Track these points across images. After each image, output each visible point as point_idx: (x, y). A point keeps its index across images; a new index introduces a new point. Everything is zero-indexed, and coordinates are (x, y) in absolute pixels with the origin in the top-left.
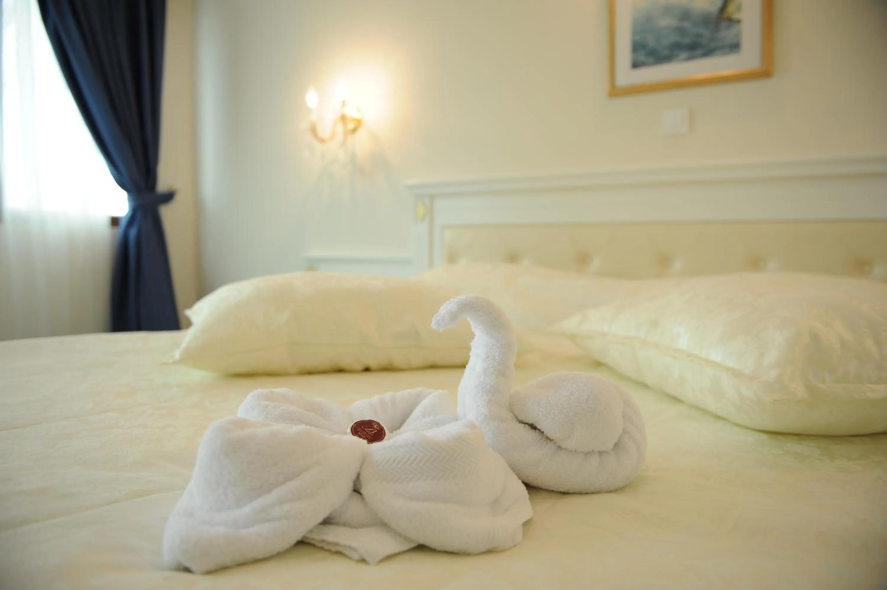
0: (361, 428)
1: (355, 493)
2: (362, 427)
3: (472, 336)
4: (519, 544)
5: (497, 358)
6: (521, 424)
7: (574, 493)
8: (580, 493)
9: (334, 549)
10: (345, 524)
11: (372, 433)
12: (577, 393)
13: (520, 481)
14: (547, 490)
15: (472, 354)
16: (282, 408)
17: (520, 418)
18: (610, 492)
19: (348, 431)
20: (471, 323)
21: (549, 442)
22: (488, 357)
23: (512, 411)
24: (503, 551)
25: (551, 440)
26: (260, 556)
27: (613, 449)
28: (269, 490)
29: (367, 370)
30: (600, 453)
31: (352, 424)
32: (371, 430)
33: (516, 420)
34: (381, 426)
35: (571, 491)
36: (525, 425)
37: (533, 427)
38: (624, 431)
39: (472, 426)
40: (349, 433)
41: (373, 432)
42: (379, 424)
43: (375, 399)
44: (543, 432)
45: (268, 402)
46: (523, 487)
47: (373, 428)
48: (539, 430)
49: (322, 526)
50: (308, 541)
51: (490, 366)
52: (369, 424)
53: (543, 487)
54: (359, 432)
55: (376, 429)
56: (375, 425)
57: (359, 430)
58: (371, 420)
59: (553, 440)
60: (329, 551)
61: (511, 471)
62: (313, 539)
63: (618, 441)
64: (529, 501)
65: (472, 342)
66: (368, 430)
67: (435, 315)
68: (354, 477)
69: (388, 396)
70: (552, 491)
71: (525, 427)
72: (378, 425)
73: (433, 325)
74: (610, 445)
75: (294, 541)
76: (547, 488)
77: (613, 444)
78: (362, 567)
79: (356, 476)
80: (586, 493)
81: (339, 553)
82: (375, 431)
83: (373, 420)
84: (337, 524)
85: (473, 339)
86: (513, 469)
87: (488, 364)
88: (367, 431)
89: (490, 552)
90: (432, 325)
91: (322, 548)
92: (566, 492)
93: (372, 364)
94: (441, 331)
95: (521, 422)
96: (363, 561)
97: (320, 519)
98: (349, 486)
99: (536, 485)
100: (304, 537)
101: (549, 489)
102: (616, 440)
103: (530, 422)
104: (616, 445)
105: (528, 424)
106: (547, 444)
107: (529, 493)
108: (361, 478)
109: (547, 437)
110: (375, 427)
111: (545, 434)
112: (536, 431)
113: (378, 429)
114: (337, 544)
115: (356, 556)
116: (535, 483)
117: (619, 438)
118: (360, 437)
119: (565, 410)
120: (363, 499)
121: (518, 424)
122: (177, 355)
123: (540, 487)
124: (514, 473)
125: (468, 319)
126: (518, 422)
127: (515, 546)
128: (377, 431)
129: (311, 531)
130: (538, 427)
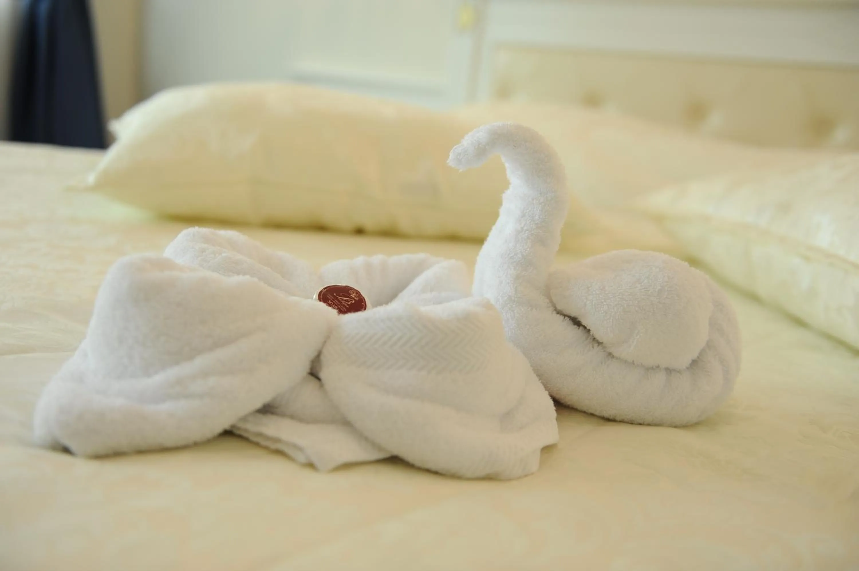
0: (334, 296)
1: (313, 378)
2: (335, 294)
3: (506, 184)
4: (532, 474)
5: (537, 217)
6: (558, 315)
7: (622, 422)
8: (631, 423)
9: (274, 446)
10: (292, 417)
11: (348, 305)
12: (646, 281)
13: (547, 392)
14: (585, 412)
15: (502, 211)
16: (224, 255)
17: (559, 308)
18: (676, 427)
19: (314, 297)
20: (507, 165)
21: (596, 345)
22: (523, 216)
23: (548, 296)
24: (509, 480)
25: (599, 343)
26: (169, 443)
27: (687, 368)
28: (191, 357)
29: (360, 231)
30: (669, 371)
31: (321, 289)
32: (348, 300)
33: (552, 308)
34: (362, 296)
35: (618, 418)
36: (564, 318)
37: (576, 322)
38: (709, 345)
39: (488, 306)
40: (315, 299)
41: (349, 303)
42: (359, 293)
43: (360, 260)
44: (589, 330)
45: (205, 246)
46: (551, 403)
47: (350, 298)
48: (585, 327)
49: (260, 416)
50: (238, 432)
51: (525, 228)
52: (345, 291)
53: (579, 408)
54: (329, 299)
55: (355, 299)
56: (353, 293)
57: (330, 298)
58: (349, 287)
59: (602, 343)
60: (266, 448)
61: (537, 379)
62: (246, 430)
63: (698, 357)
64: (555, 422)
65: (504, 192)
66: (343, 300)
67: (455, 147)
68: (312, 354)
69: (377, 259)
70: (592, 415)
71: (565, 320)
72: (357, 293)
73: (451, 161)
74: (685, 361)
75: (219, 429)
76: (585, 409)
77: (690, 362)
78: (308, 473)
79: (316, 354)
80: (640, 424)
81: (279, 452)
82: (353, 301)
83: (351, 286)
84: (283, 415)
85: (507, 188)
86: (540, 376)
87: (522, 225)
88: (341, 300)
89: (489, 478)
90: (448, 161)
91: (257, 444)
92: (611, 418)
93: (368, 223)
94: (461, 170)
95: (559, 313)
96: (311, 465)
97: (259, 405)
98: (304, 367)
99: (569, 403)
100: (233, 426)
101: (587, 412)
102: (695, 355)
103: (573, 315)
104: (694, 363)
105: (569, 317)
106: (593, 347)
107: (556, 410)
108: (322, 357)
109: (594, 339)
110: (353, 295)
111: (591, 333)
112: (579, 328)
113: (357, 299)
114: (277, 440)
115: (301, 458)
116: (569, 399)
117: (701, 354)
118: (330, 305)
119: (624, 302)
120: (322, 386)
121: (556, 315)
122: (91, 179)
123: (575, 407)
124: (540, 381)
125: (503, 159)
126: (555, 312)
127: (526, 476)
128: (355, 302)
129: (244, 419)
130: (584, 323)
